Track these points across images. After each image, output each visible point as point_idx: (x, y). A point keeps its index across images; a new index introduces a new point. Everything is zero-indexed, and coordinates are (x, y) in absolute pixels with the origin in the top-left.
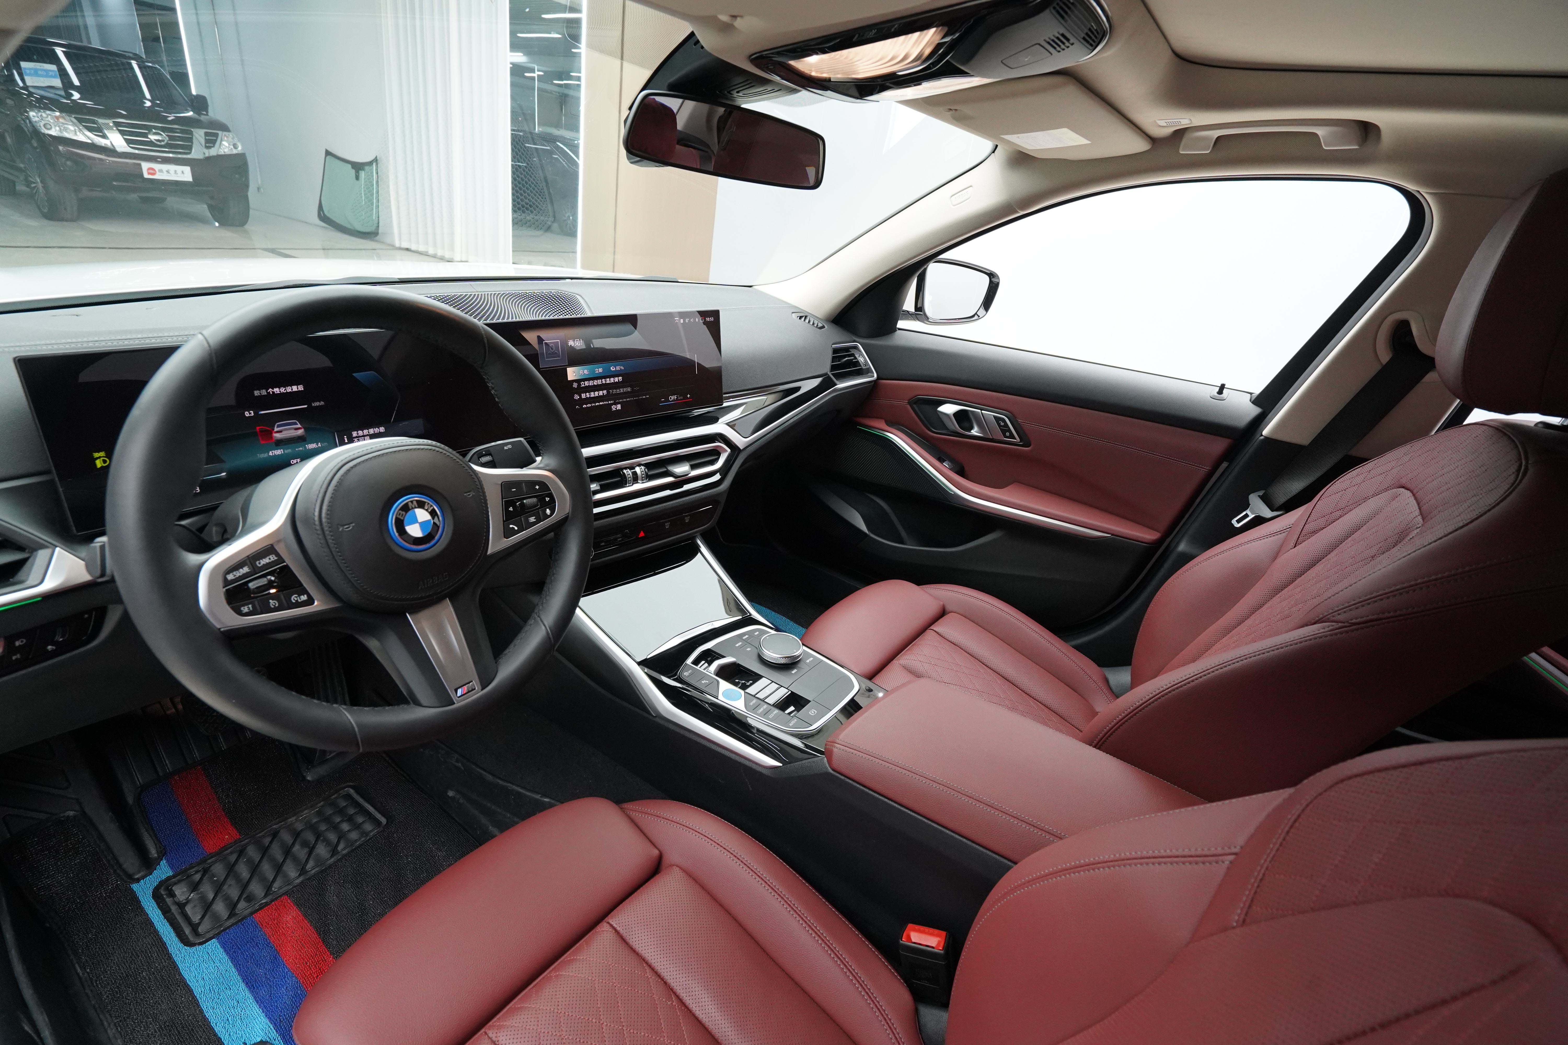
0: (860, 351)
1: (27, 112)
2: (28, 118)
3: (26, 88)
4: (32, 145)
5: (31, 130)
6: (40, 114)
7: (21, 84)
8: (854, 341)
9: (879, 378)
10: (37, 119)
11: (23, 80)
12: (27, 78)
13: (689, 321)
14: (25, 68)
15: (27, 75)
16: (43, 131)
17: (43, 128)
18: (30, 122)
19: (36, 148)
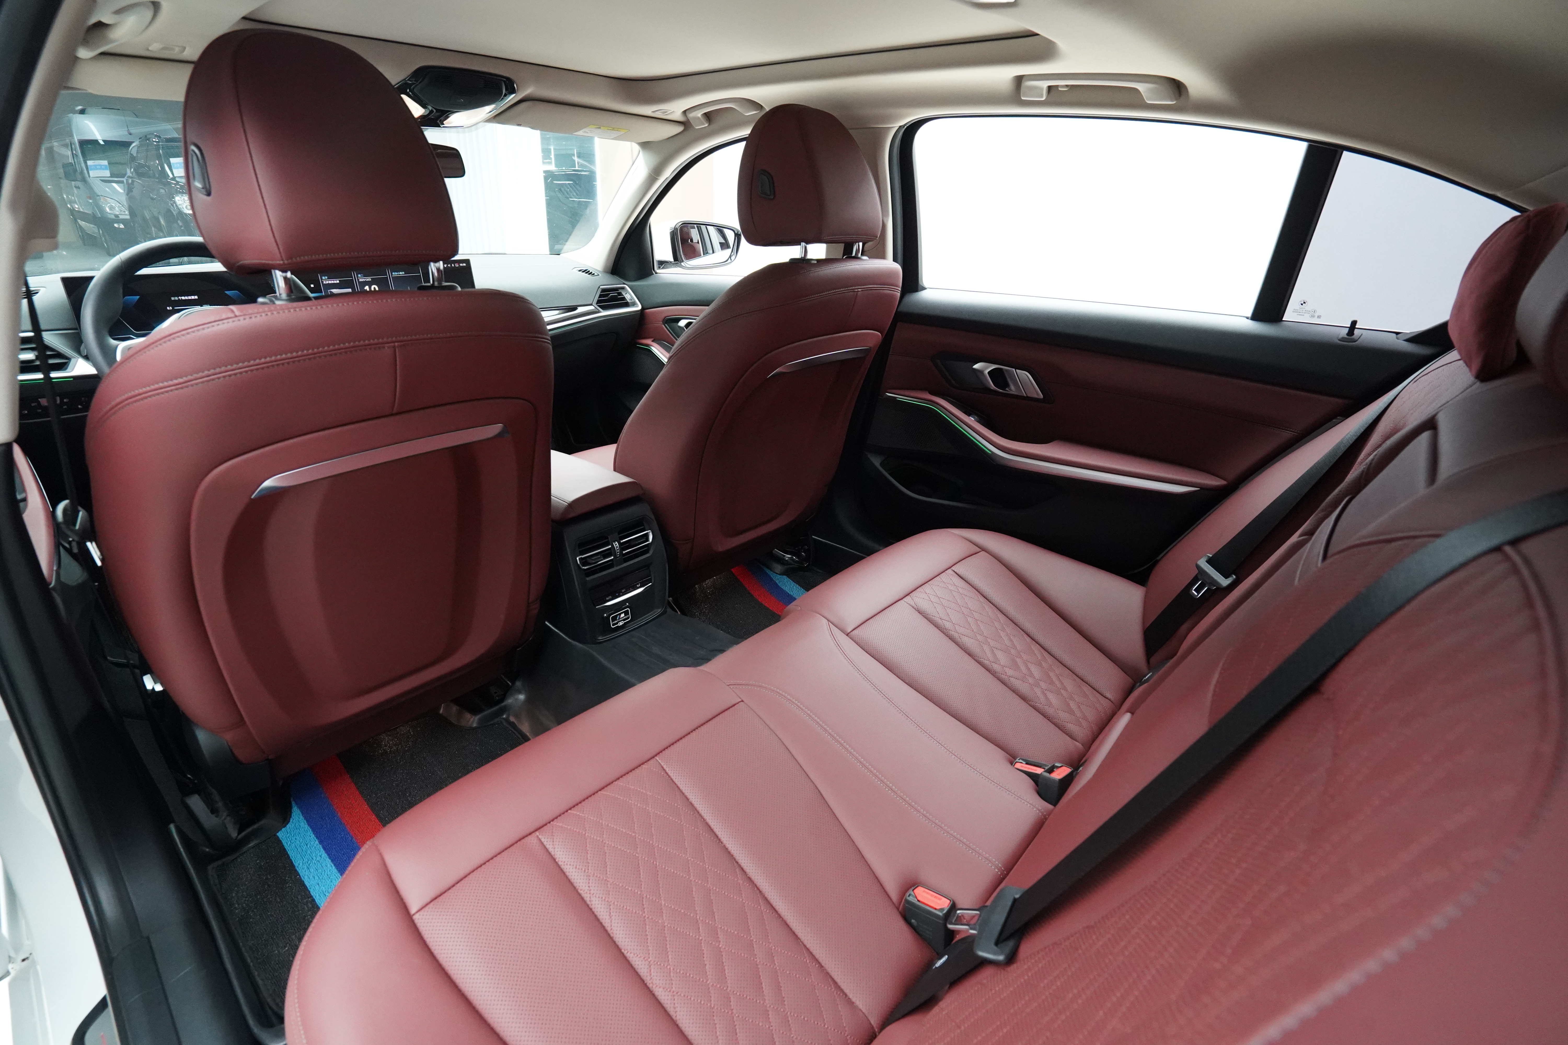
0: (627, 291)
1: (174, 198)
2: (175, 202)
3: (174, 178)
4: (178, 224)
5: (177, 212)
6: (183, 198)
7: (171, 176)
8: (624, 284)
9: (643, 309)
10: (181, 202)
11: (173, 174)
12: (174, 171)
13: (447, 266)
14: (173, 163)
15: (175, 169)
16: (185, 212)
17: (185, 209)
18: (176, 206)
19: (181, 227)
